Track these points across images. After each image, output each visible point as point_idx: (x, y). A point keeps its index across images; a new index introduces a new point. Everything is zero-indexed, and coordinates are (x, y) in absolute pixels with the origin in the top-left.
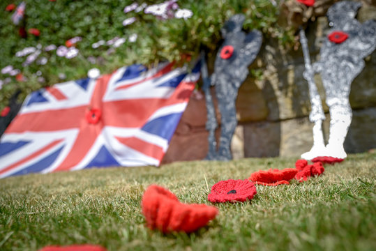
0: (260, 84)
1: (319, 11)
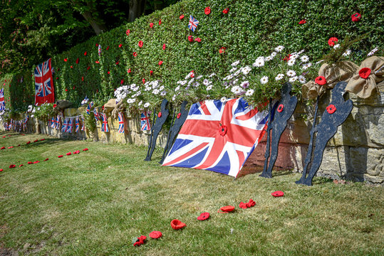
1: (330, 85)
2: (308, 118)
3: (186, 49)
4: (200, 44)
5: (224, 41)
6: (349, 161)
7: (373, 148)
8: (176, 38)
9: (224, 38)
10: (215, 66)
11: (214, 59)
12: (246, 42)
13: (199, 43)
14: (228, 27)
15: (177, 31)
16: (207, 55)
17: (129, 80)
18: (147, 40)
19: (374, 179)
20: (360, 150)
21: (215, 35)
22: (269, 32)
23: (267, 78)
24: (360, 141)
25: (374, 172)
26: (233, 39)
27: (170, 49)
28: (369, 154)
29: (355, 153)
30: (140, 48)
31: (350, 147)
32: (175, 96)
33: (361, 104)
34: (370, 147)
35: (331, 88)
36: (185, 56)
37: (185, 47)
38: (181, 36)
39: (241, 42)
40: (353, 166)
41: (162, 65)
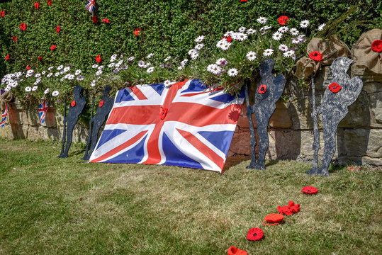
0: (286, 105)
1: (326, 62)
2: (290, 99)
3: (90, 31)
4: (109, 25)
5: (141, 21)
6: (343, 144)
7: (378, 128)
8: (75, 19)
9: (141, 18)
10: (129, 49)
11: (127, 43)
12: (170, 22)
13: (107, 24)
14: (145, 6)
15: (76, 12)
16: (118, 37)
17: (8, 68)
18: (33, 22)
19: (378, 162)
20: (360, 132)
21: (128, 15)
22: (200, 11)
23: (254, 53)
24: (362, 121)
25: (377, 154)
26: (152, 19)
27: (67, 32)
28: (371, 135)
29: (351, 135)
30: (22, 31)
31: (344, 129)
32: (94, 81)
33: (368, 81)
34: (372, 128)
35: (326, 65)
36: (88, 39)
37: (88, 29)
38: (82, 17)
39: (164, 23)
40: (347, 149)
41: (54, 50)
